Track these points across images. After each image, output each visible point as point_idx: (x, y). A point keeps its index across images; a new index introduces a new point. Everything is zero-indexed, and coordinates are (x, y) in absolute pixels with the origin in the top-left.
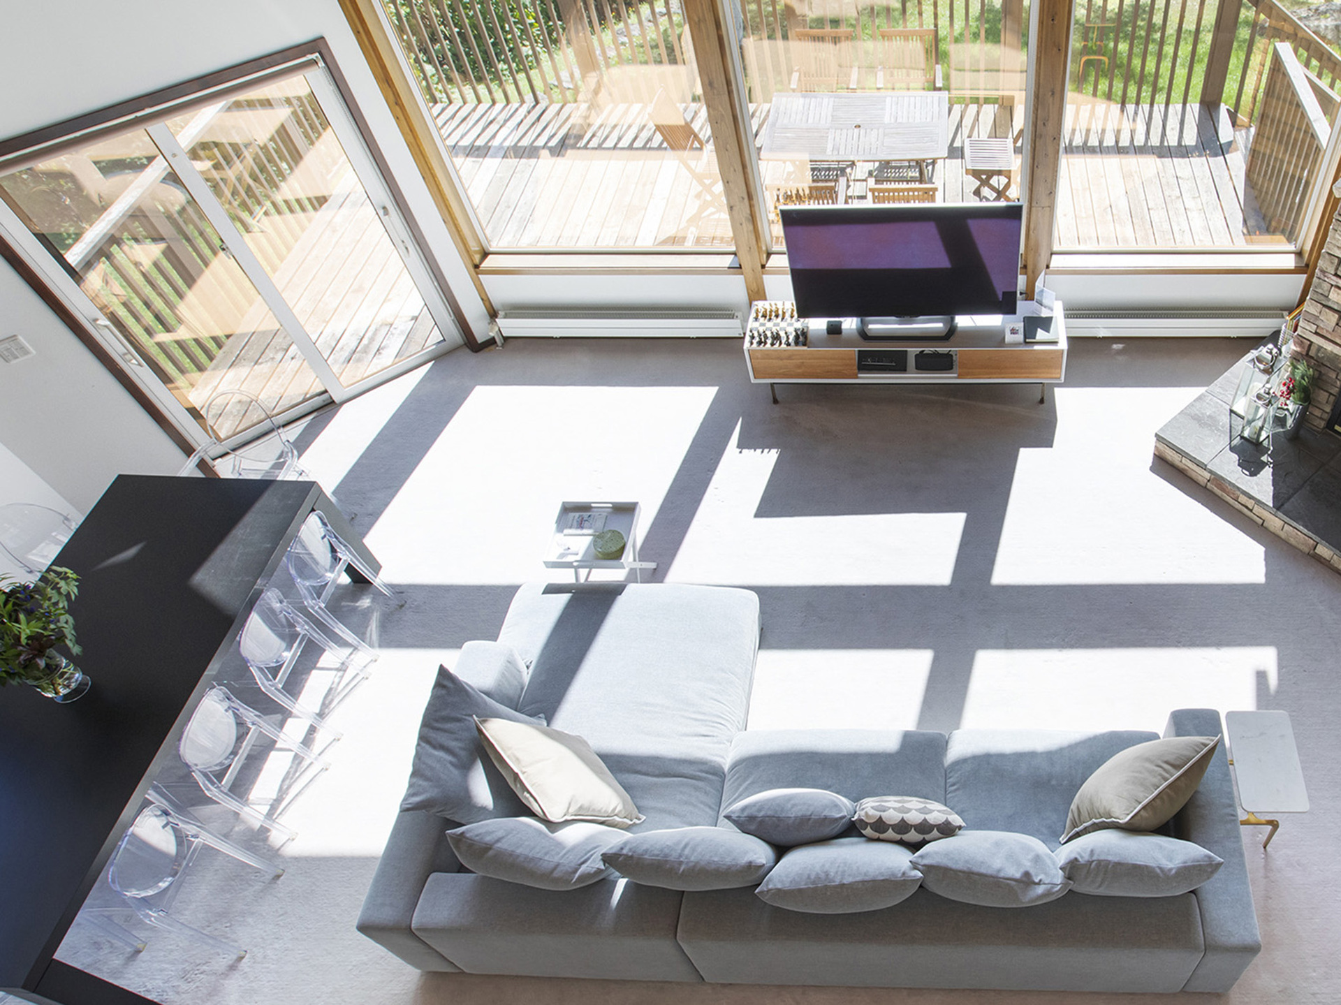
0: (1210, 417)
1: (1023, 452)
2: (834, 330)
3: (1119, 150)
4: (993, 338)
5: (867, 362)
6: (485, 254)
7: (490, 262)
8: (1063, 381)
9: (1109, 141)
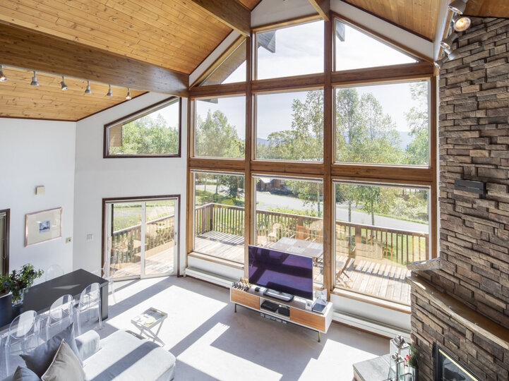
0: (380, 367)
1: (312, 359)
2: (257, 290)
3: (372, 274)
4: (302, 306)
5: (266, 305)
6: (192, 251)
7: (192, 253)
8: (326, 332)
9: (369, 271)
